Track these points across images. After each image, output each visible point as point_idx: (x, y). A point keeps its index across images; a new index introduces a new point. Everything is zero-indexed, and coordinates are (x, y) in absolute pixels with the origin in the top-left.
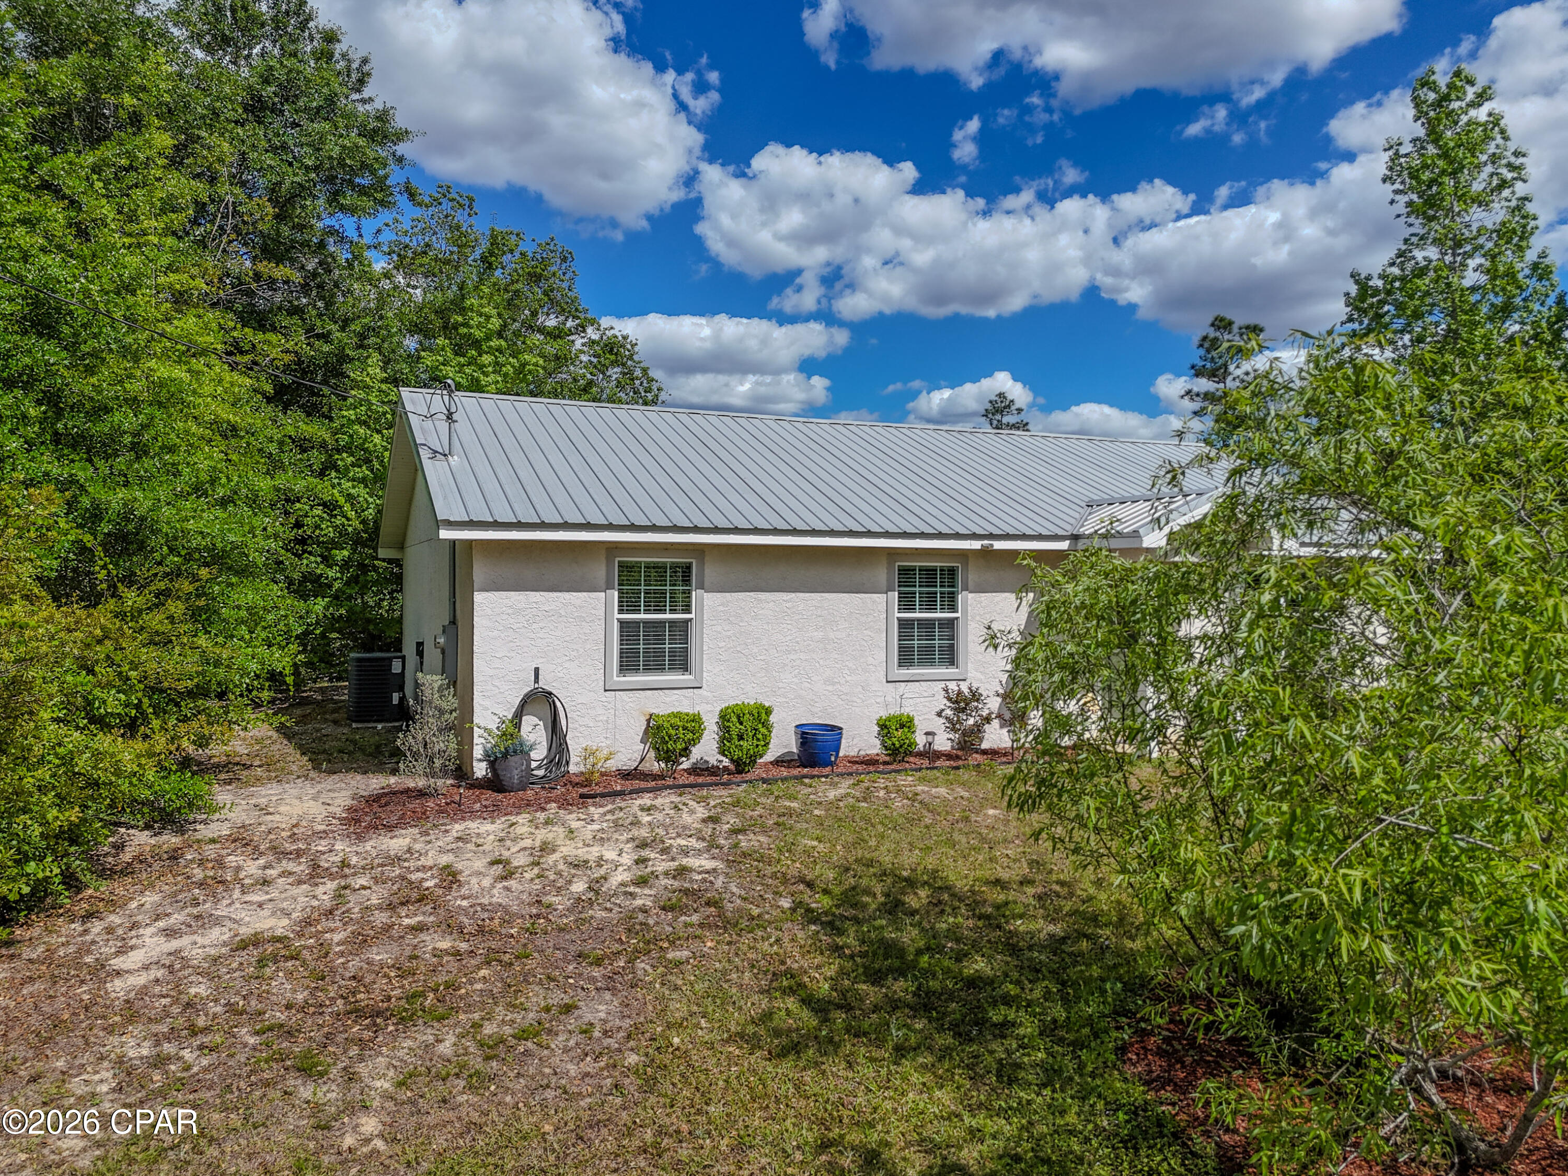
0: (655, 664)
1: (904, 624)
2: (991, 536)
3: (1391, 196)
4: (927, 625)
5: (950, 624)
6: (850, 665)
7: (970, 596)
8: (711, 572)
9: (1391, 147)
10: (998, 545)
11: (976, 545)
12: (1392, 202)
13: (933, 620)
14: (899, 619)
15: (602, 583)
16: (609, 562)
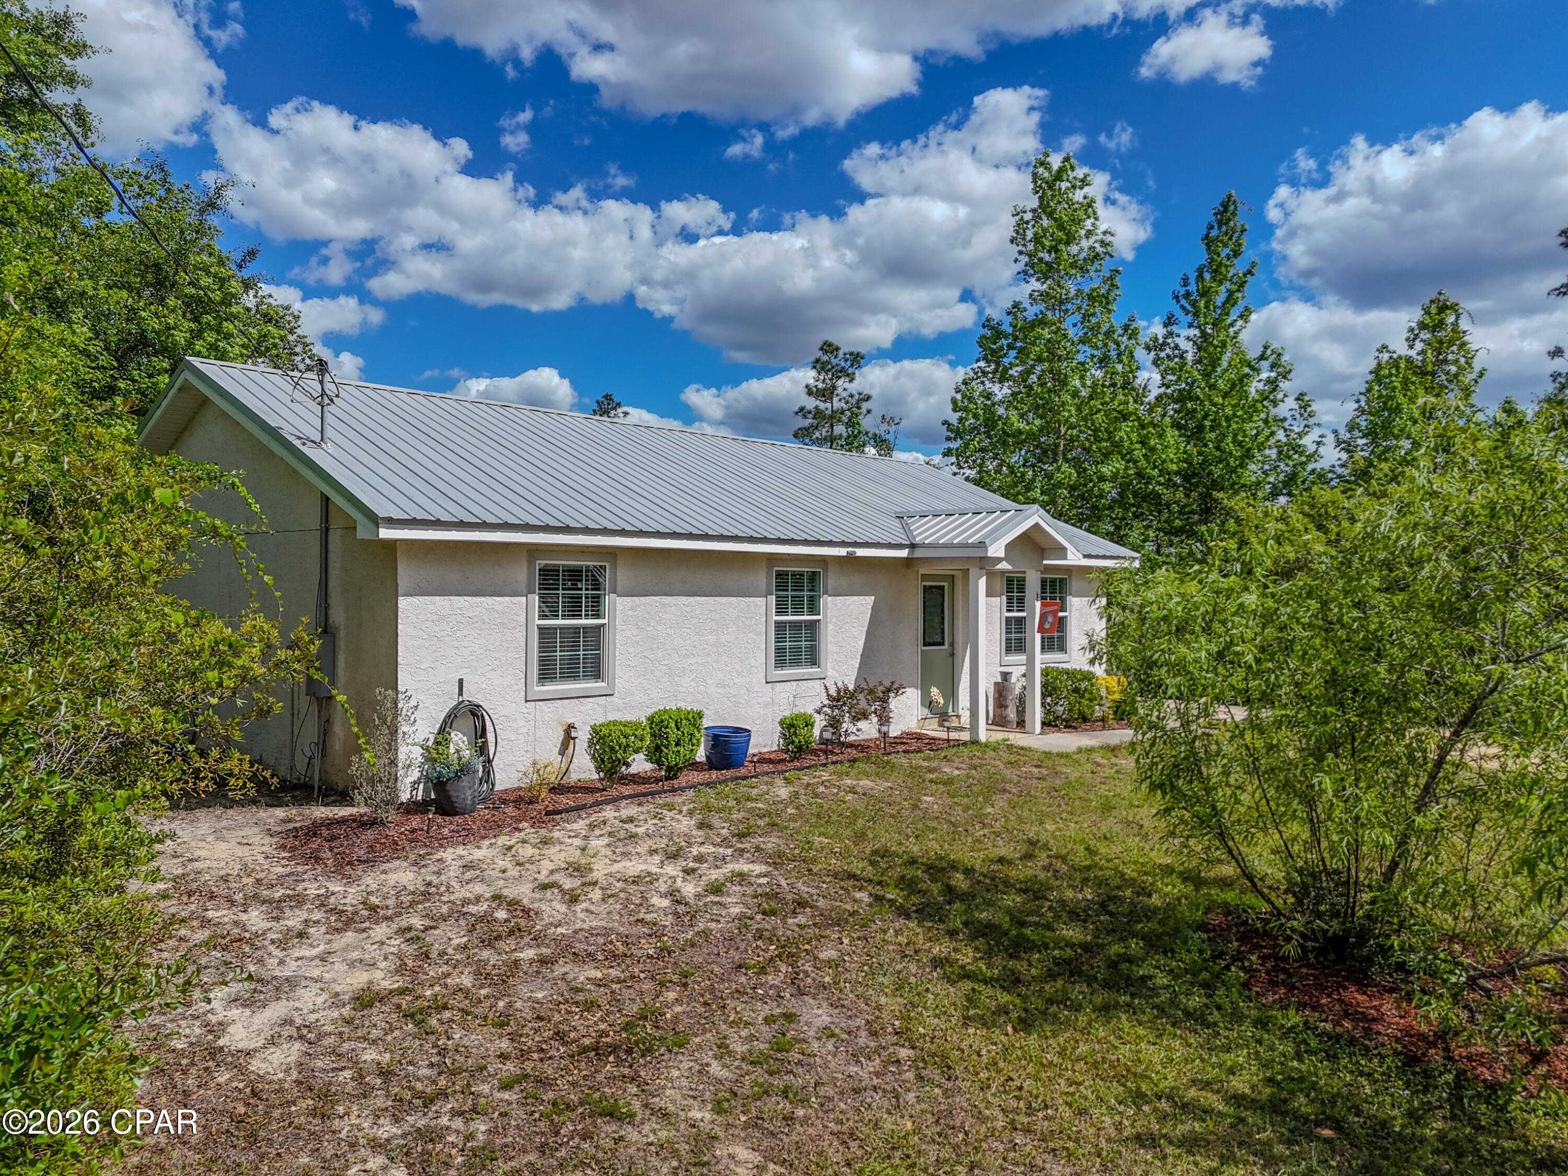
0: (571, 672)
1: (780, 626)
2: (855, 544)
3: (1017, 255)
4: (796, 626)
5: (813, 626)
6: (738, 667)
7: (830, 599)
8: (624, 575)
9: (1018, 214)
10: (861, 552)
11: (842, 552)
12: (1016, 261)
13: (801, 622)
14: (776, 622)
15: (523, 587)
16: (531, 564)
